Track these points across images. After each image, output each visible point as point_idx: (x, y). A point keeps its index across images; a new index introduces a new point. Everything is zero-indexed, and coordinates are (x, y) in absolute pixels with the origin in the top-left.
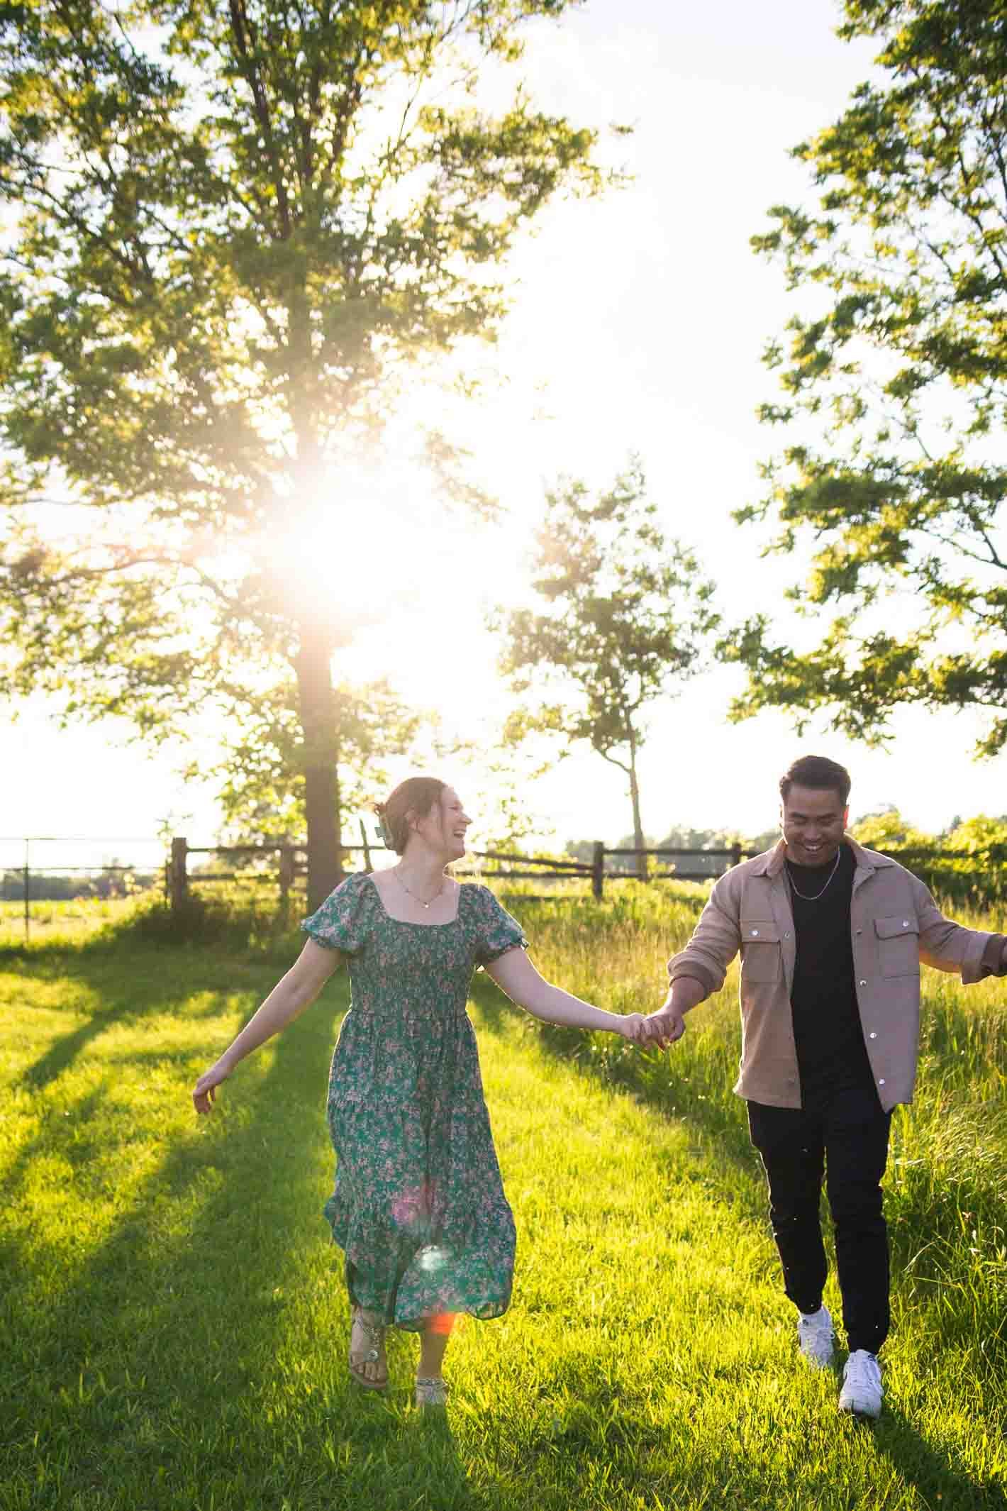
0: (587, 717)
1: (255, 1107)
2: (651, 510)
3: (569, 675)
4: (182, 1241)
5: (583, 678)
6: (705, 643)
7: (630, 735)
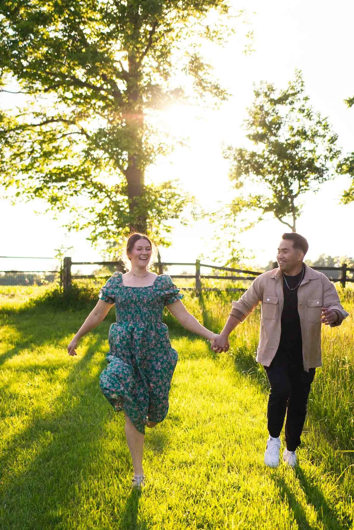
0: (272, 201)
1: (82, 396)
2: (306, 99)
3: (264, 180)
4: (22, 475)
5: (271, 182)
6: (332, 165)
7: (294, 210)
